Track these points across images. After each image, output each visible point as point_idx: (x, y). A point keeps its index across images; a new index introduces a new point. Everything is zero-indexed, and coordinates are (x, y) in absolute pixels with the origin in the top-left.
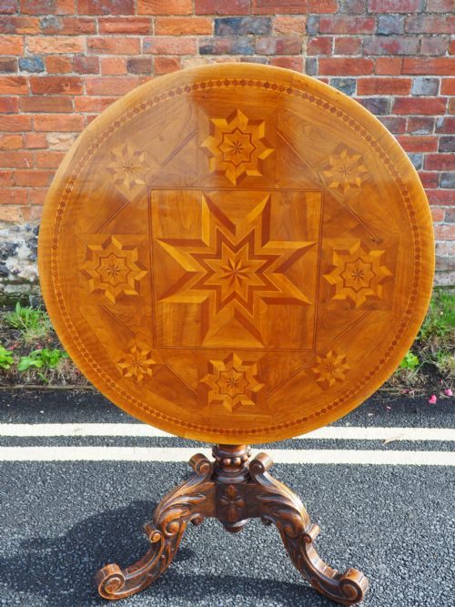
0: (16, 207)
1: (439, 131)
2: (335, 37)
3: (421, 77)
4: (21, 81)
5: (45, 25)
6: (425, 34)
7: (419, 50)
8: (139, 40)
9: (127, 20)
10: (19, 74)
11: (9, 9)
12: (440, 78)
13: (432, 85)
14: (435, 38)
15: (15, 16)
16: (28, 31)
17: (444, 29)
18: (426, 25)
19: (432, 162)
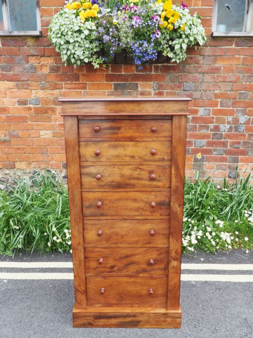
0: (25, 163)
1: (211, 130)
2: (165, 91)
3: (203, 108)
4: (30, 109)
5: (41, 86)
6: (203, 90)
7: (201, 97)
8: (81, 92)
9: (76, 84)
10: (29, 105)
11: (26, 79)
12: (211, 108)
13: (208, 111)
14: (208, 92)
15: (28, 82)
16: (33, 88)
17: (212, 88)
18: (204, 87)
19: (209, 144)
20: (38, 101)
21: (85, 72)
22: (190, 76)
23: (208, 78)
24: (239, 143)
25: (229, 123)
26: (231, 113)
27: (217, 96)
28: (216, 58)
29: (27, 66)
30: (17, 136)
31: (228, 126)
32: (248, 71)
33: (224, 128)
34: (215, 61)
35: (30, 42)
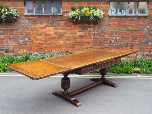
0: (55, 50)
1: (109, 42)
2: (96, 30)
3: (106, 35)
5: (61, 29)
6: (106, 30)
7: (106, 32)
8: (72, 30)
9: (71, 28)
10: (57, 34)
13: (108, 36)
15: (57, 27)
16: (59, 29)
17: (109, 30)
19: (108, 45)
20: (60, 33)
21: (73, 25)
22: (103, 26)
23: (108, 27)
24: (117, 45)
25: (114, 39)
26: (114, 37)
27: (110, 32)
28: (110, 21)
29: (57, 23)
30: (53, 43)
31: (114, 40)
32: (119, 25)
33: (113, 41)
34: (110, 22)
35: (59, 17)
